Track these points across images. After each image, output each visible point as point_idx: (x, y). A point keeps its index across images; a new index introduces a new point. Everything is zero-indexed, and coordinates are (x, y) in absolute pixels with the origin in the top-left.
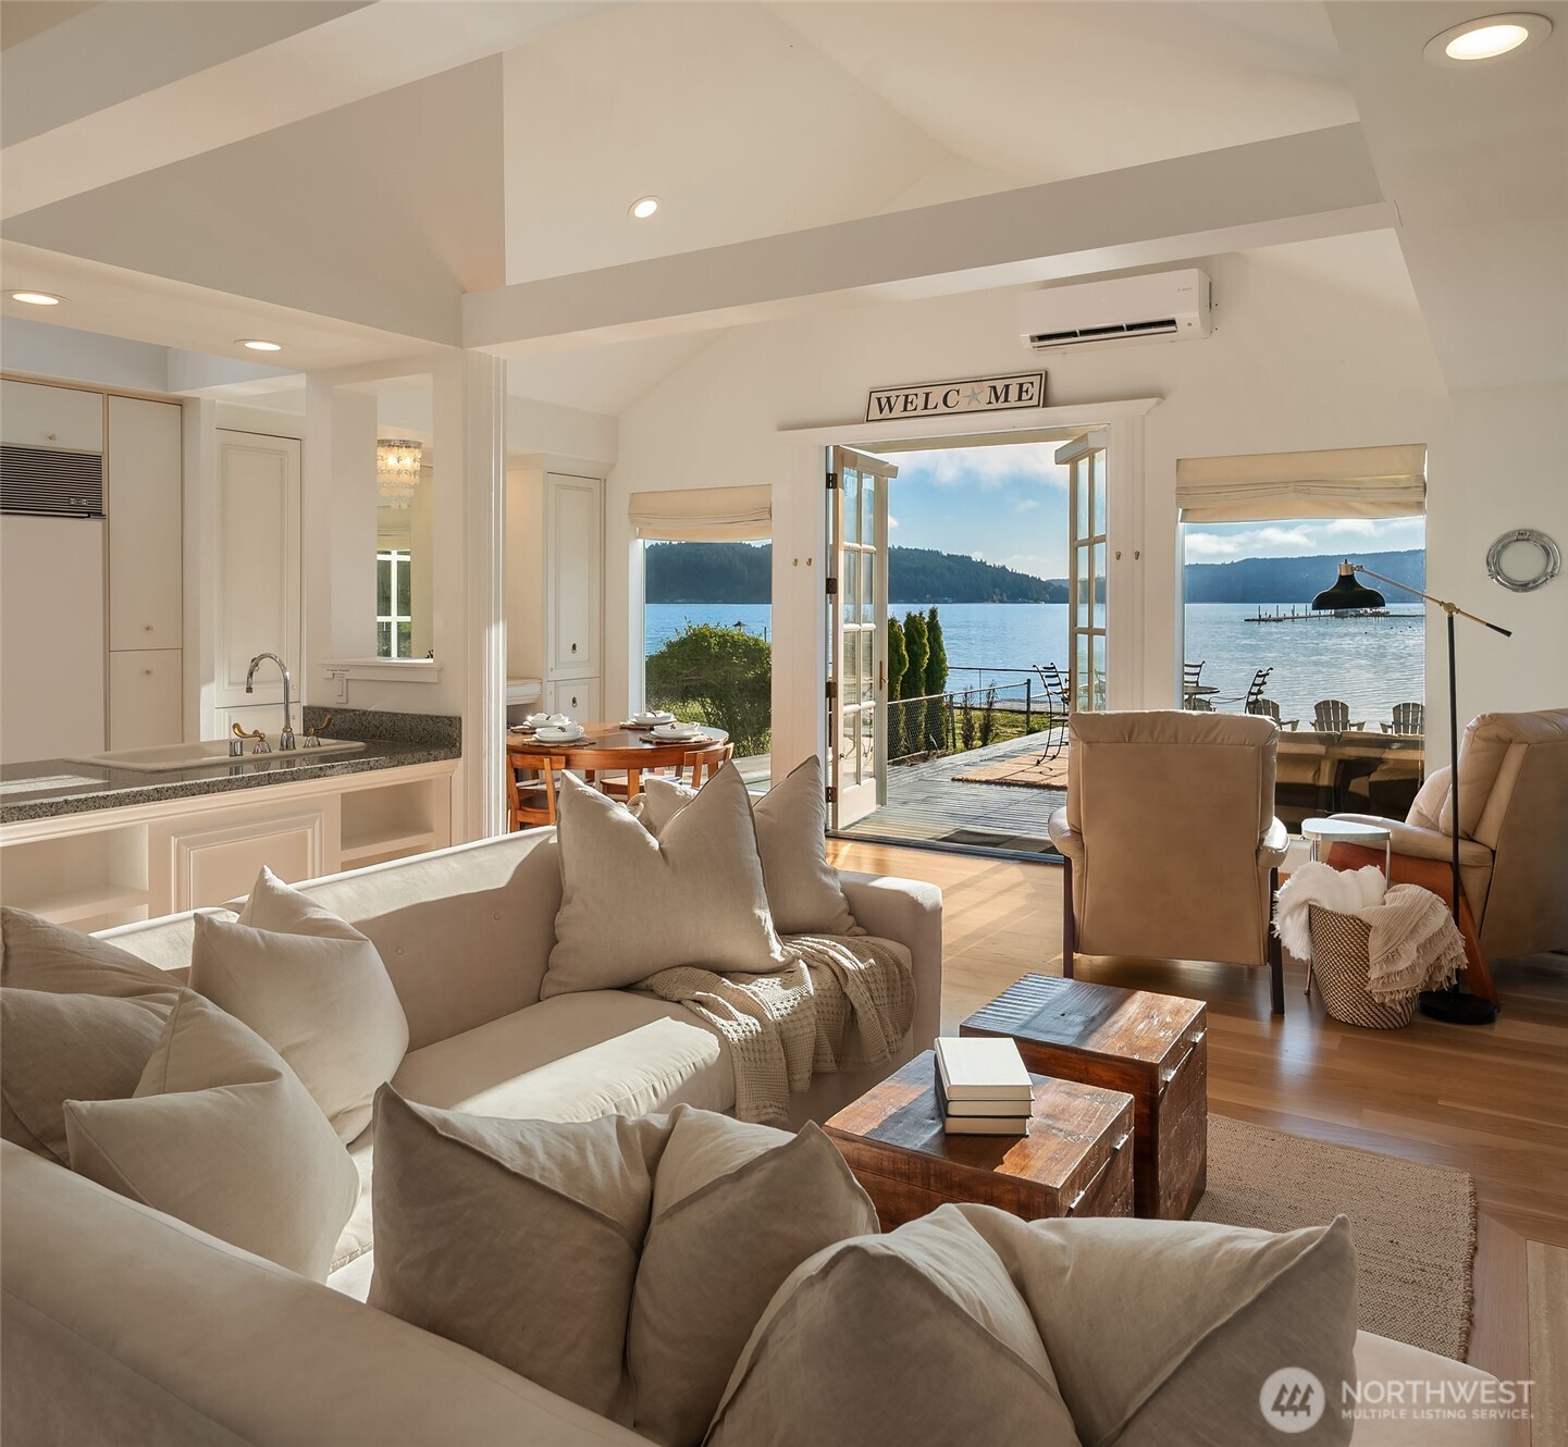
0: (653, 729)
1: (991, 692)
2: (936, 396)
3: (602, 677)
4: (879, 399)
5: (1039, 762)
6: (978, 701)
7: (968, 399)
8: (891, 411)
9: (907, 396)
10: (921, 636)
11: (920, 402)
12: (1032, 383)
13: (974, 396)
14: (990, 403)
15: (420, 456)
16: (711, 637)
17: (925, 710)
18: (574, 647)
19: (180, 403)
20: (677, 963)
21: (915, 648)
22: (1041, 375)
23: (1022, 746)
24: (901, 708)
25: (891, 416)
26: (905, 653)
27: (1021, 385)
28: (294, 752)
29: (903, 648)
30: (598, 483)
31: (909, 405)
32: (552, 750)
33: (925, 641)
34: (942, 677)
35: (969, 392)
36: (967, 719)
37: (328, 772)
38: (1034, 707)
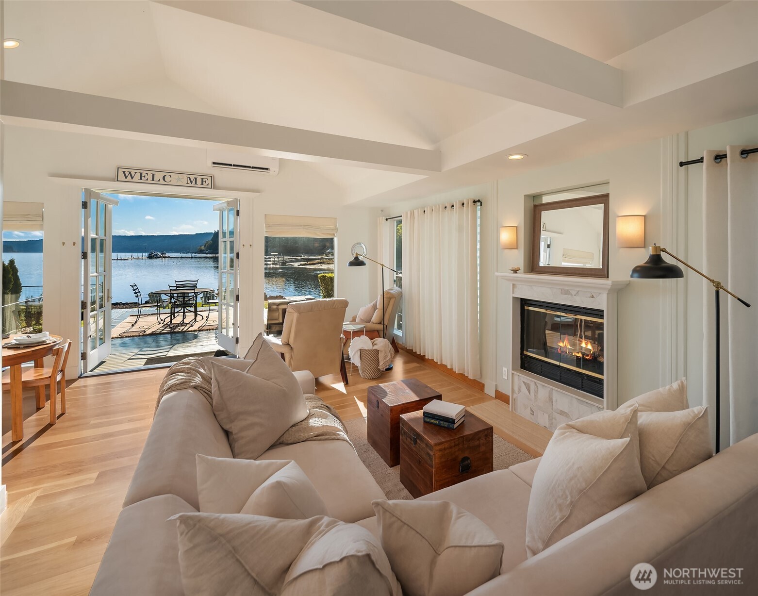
2: (159, 176)
4: (124, 172)
7: (176, 180)
8: (132, 178)
9: (141, 173)
11: (150, 177)
12: (207, 179)
13: (179, 179)
14: (188, 183)
22: (212, 176)
25: (132, 180)
27: (202, 179)
31: (143, 177)
35: (177, 177)
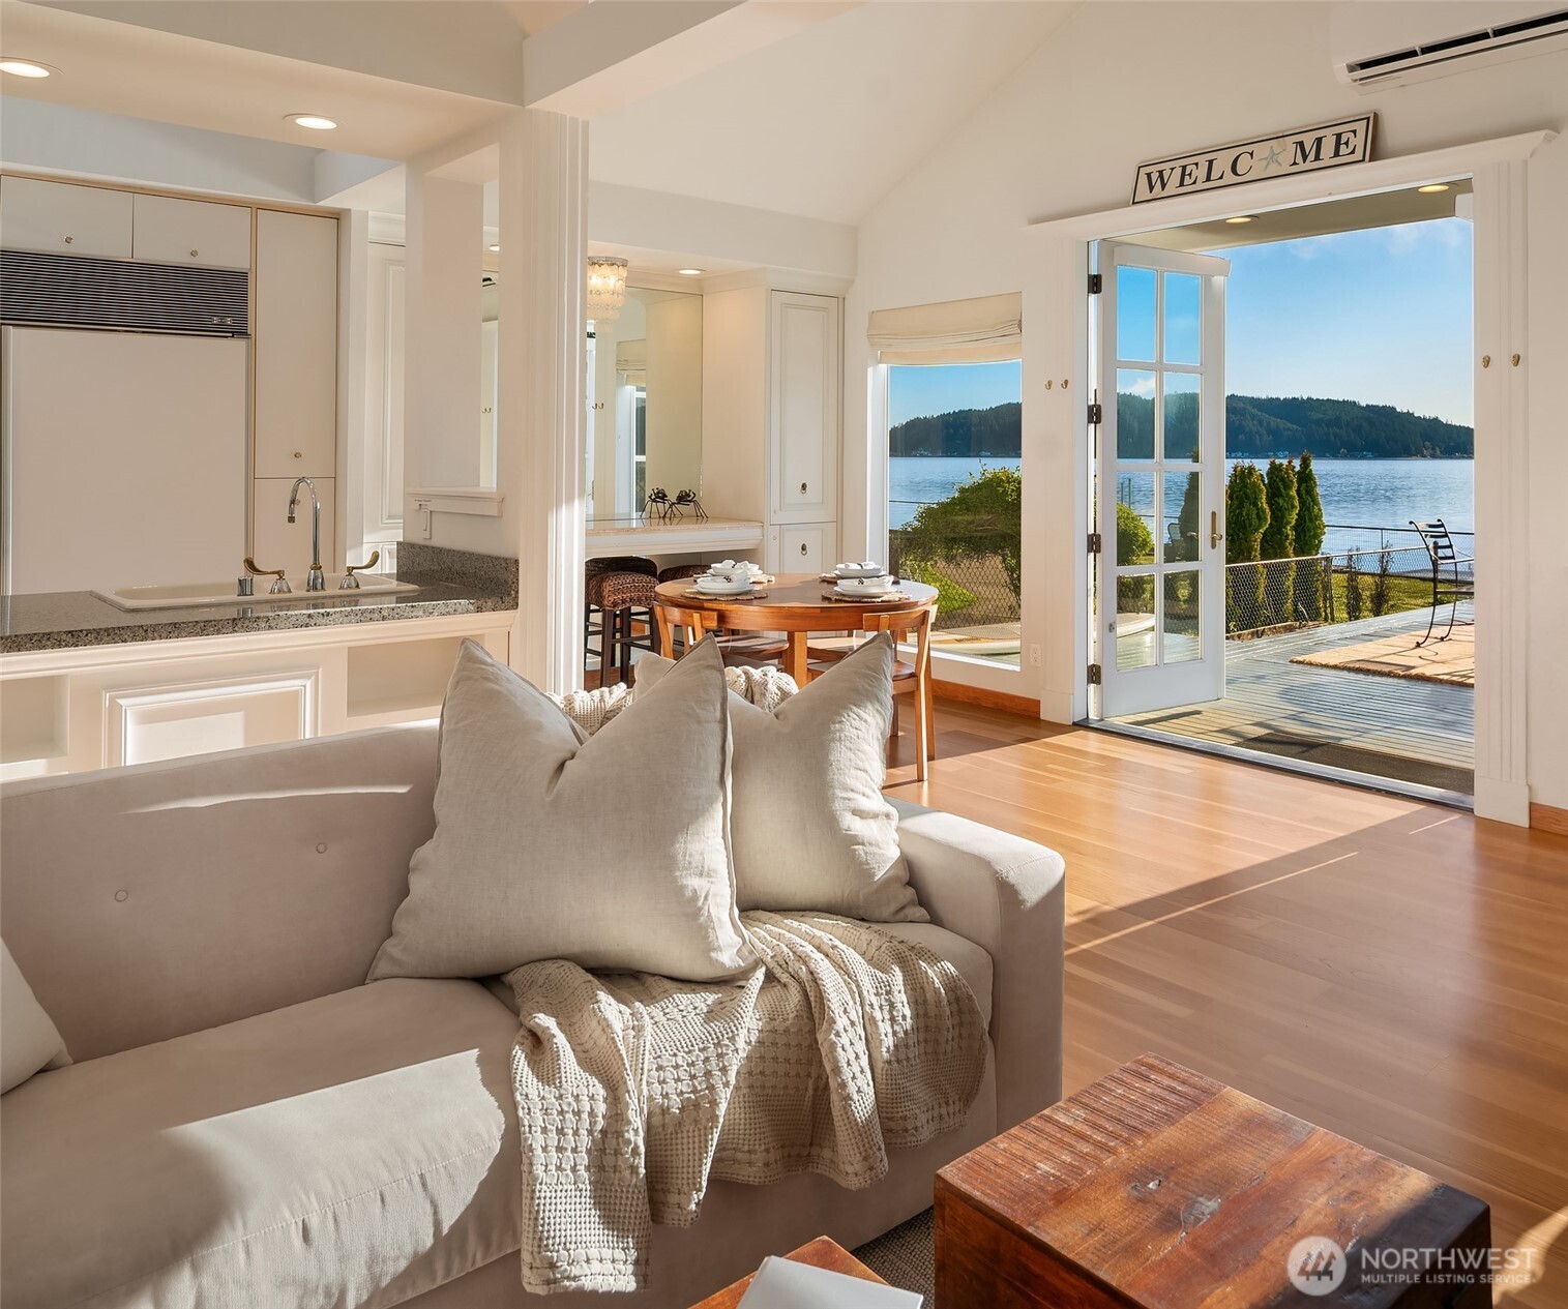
0: (836, 583)
1: (1384, 558)
2: (1223, 163)
3: (839, 523)
4: (1149, 175)
5: (1418, 645)
6: (1371, 565)
7: (1265, 162)
8: (1163, 188)
9: (1184, 168)
10: (1288, 487)
11: (1201, 173)
12: (1354, 132)
13: (1273, 157)
14: (1295, 163)
15: (625, 275)
16: (1009, 482)
17: (1293, 574)
18: (804, 487)
19: (338, 217)
20: (554, 954)
21: (1281, 501)
22: (1368, 119)
23: (1403, 623)
24: (1261, 569)
25: (1164, 194)
26: (1265, 506)
27: (1339, 136)
28: (320, 593)
29: (1264, 501)
30: (837, 302)
31: (1187, 177)
32: (706, 605)
33: (1293, 493)
34: (1317, 536)
35: (1267, 153)
36: (1352, 587)
37: (320, 620)
38: (1440, 576)
